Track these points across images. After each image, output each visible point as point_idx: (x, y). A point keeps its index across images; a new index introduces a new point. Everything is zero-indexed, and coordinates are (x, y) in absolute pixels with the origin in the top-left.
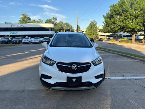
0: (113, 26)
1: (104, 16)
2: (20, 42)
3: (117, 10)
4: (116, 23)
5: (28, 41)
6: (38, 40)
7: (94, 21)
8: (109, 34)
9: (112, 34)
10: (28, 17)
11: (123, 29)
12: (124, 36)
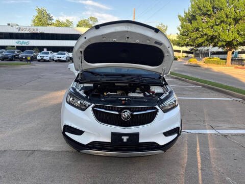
0: (194, 35)
1: (179, 16)
2: (34, 59)
3: (204, 7)
4: (200, 30)
5: (46, 57)
6: (64, 56)
7: (162, 24)
8: (188, 49)
9: (193, 49)
10: (47, 15)
11: (212, 40)
12: (213, 53)
